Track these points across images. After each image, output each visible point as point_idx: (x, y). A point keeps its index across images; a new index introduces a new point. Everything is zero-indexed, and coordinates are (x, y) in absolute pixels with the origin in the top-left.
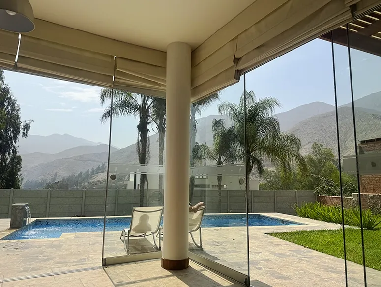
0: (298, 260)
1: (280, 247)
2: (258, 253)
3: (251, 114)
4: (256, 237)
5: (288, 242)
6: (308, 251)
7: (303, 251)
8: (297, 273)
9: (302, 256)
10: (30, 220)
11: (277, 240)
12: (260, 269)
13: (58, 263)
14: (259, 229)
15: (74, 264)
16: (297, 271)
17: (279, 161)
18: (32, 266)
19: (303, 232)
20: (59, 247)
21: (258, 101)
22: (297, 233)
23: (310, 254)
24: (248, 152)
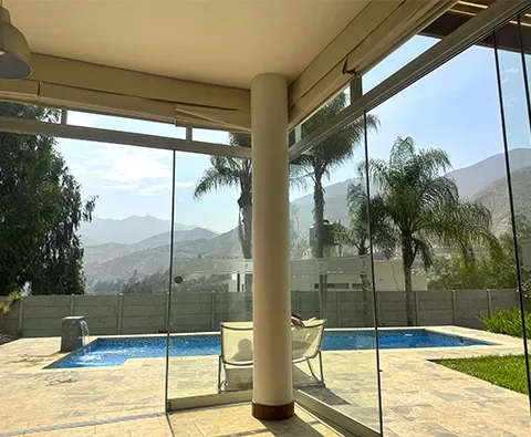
0: (478, 407)
1: (450, 382)
2: (413, 392)
3: (409, 174)
4: (414, 366)
5: (465, 375)
6: (496, 391)
7: (489, 391)
8: (473, 427)
9: (484, 399)
10: (87, 340)
11: (446, 371)
12: (411, 419)
13: (111, 404)
14: (420, 353)
15: (134, 406)
16: (474, 424)
17: (456, 245)
18: (75, 409)
19: (491, 358)
20: (117, 380)
21: (418, 154)
22: (483, 359)
23: (499, 395)
24: (406, 233)
